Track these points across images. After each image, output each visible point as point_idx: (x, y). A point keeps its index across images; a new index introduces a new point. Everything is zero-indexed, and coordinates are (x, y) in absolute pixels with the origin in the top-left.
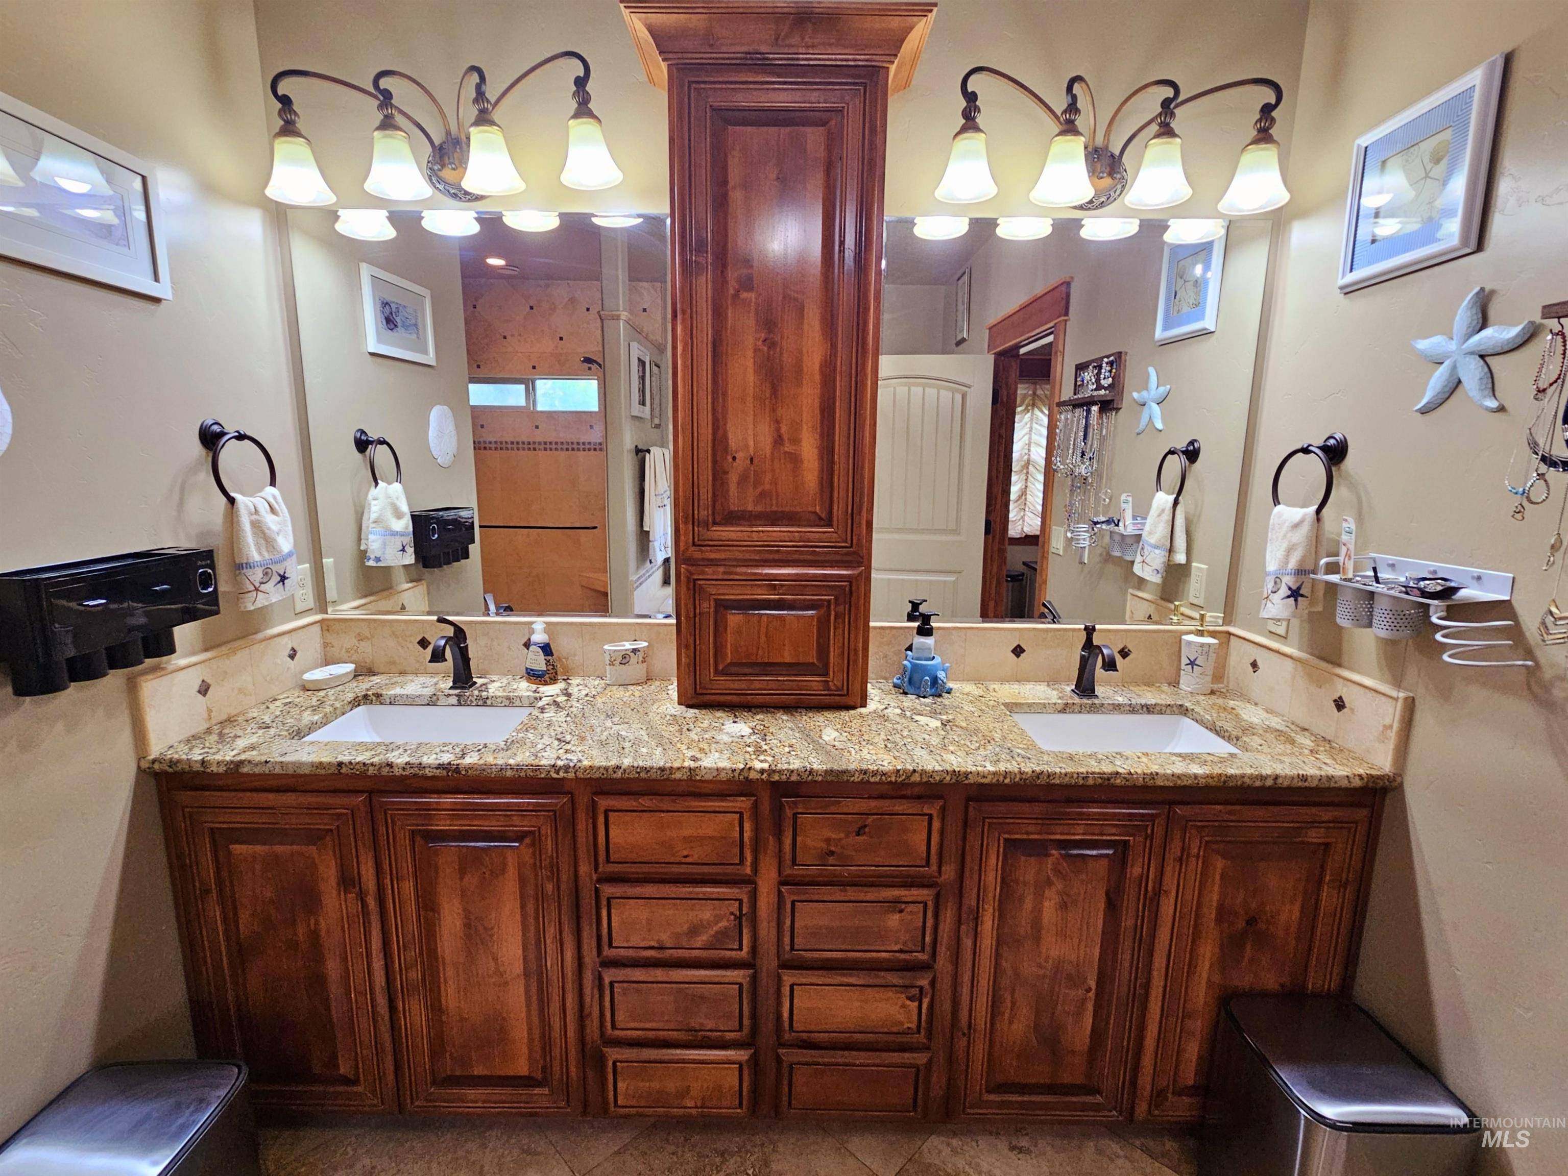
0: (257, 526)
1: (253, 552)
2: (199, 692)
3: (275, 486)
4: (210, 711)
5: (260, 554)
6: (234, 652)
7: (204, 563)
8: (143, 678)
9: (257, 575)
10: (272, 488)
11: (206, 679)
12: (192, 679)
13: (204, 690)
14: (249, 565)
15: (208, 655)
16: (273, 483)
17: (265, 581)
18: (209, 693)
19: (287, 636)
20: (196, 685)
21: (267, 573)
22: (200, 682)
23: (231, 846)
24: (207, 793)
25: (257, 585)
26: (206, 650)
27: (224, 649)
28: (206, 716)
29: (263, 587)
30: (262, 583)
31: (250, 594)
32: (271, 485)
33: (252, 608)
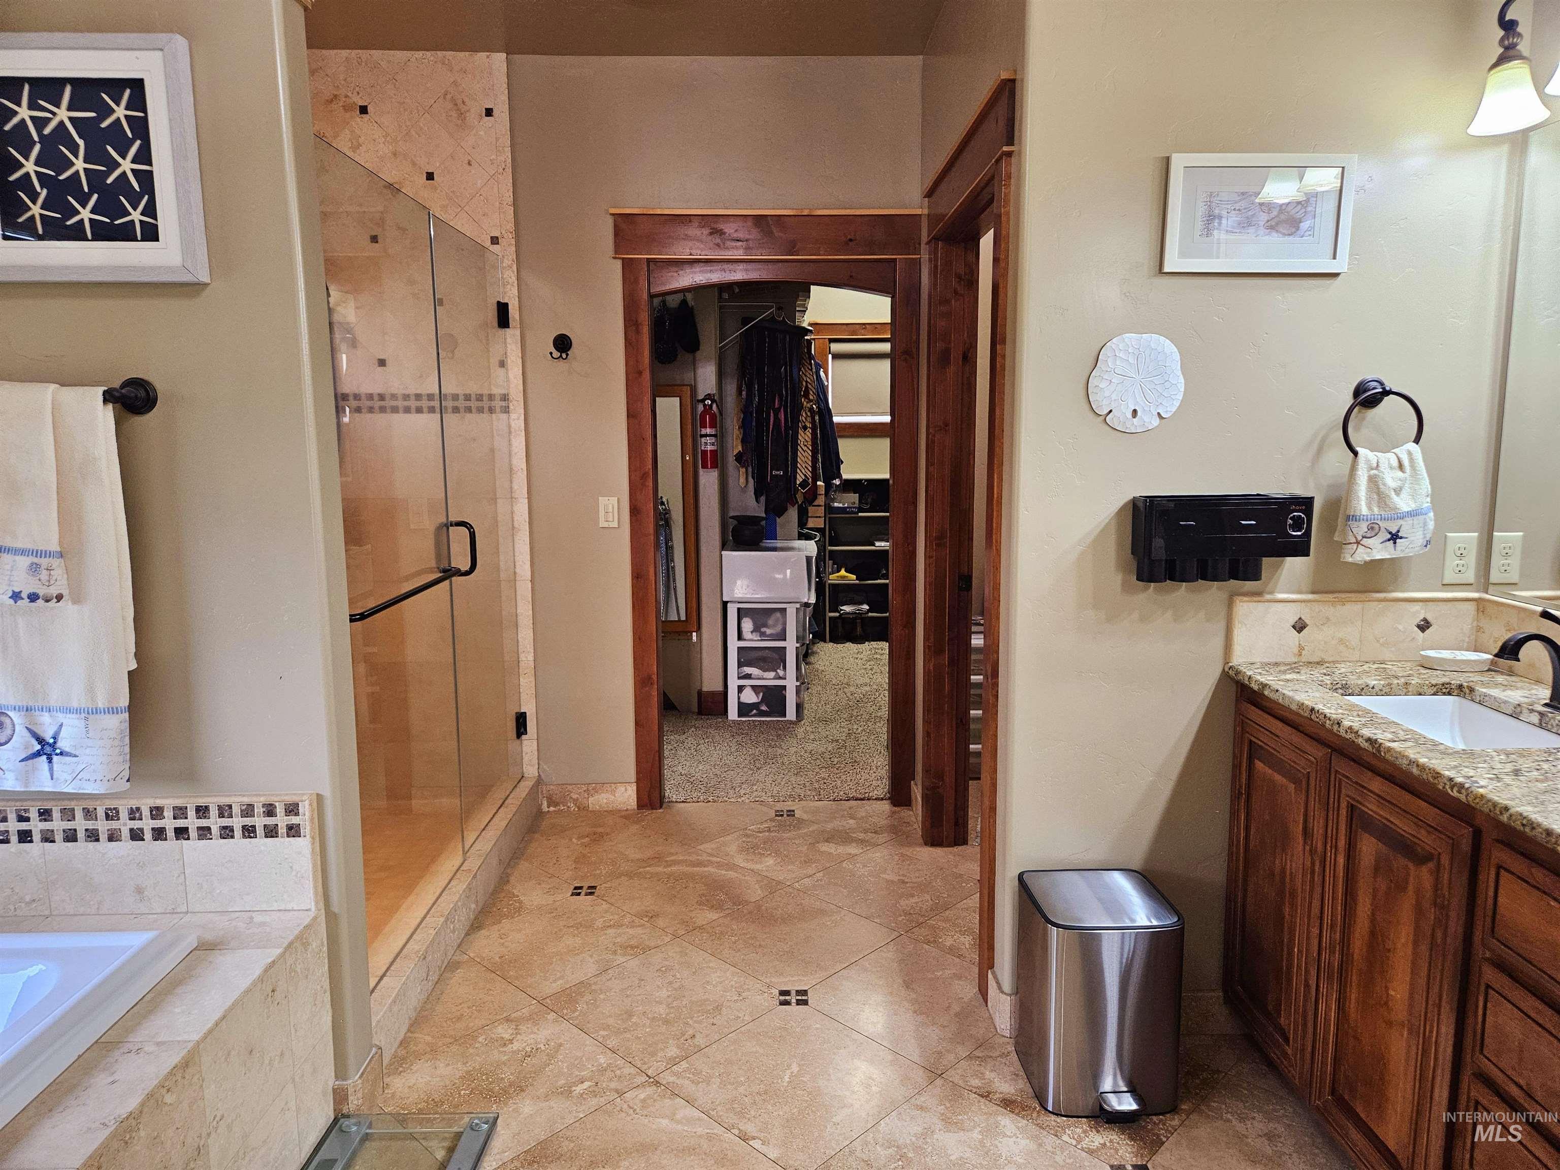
0: (1374, 481)
1: (1362, 505)
2: (1294, 627)
3: (1417, 444)
4: (1301, 648)
5: (1370, 508)
6: (1343, 602)
7: (1298, 508)
8: (1240, 598)
9: (1361, 528)
10: (1415, 444)
11: (1303, 618)
12: (1291, 614)
13: (1299, 627)
14: (1355, 518)
15: (1310, 597)
16: (1417, 440)
17: (1368, 535)
18: (1305, 631)
19: (1421, 604)
20: (1293, 620)
21: (1372, 528)
22: (1296, 619)
23: (1256, 761)
24: (1253, 708)
25: (1359, 538)
26: (1313, 593)
27: (1330, 597)
28: (1296, 650)
29: (1365, 542)
30: (1363, 537)
31: (1350, 546)
32: (1414, 442)
33: (1350, 560)
